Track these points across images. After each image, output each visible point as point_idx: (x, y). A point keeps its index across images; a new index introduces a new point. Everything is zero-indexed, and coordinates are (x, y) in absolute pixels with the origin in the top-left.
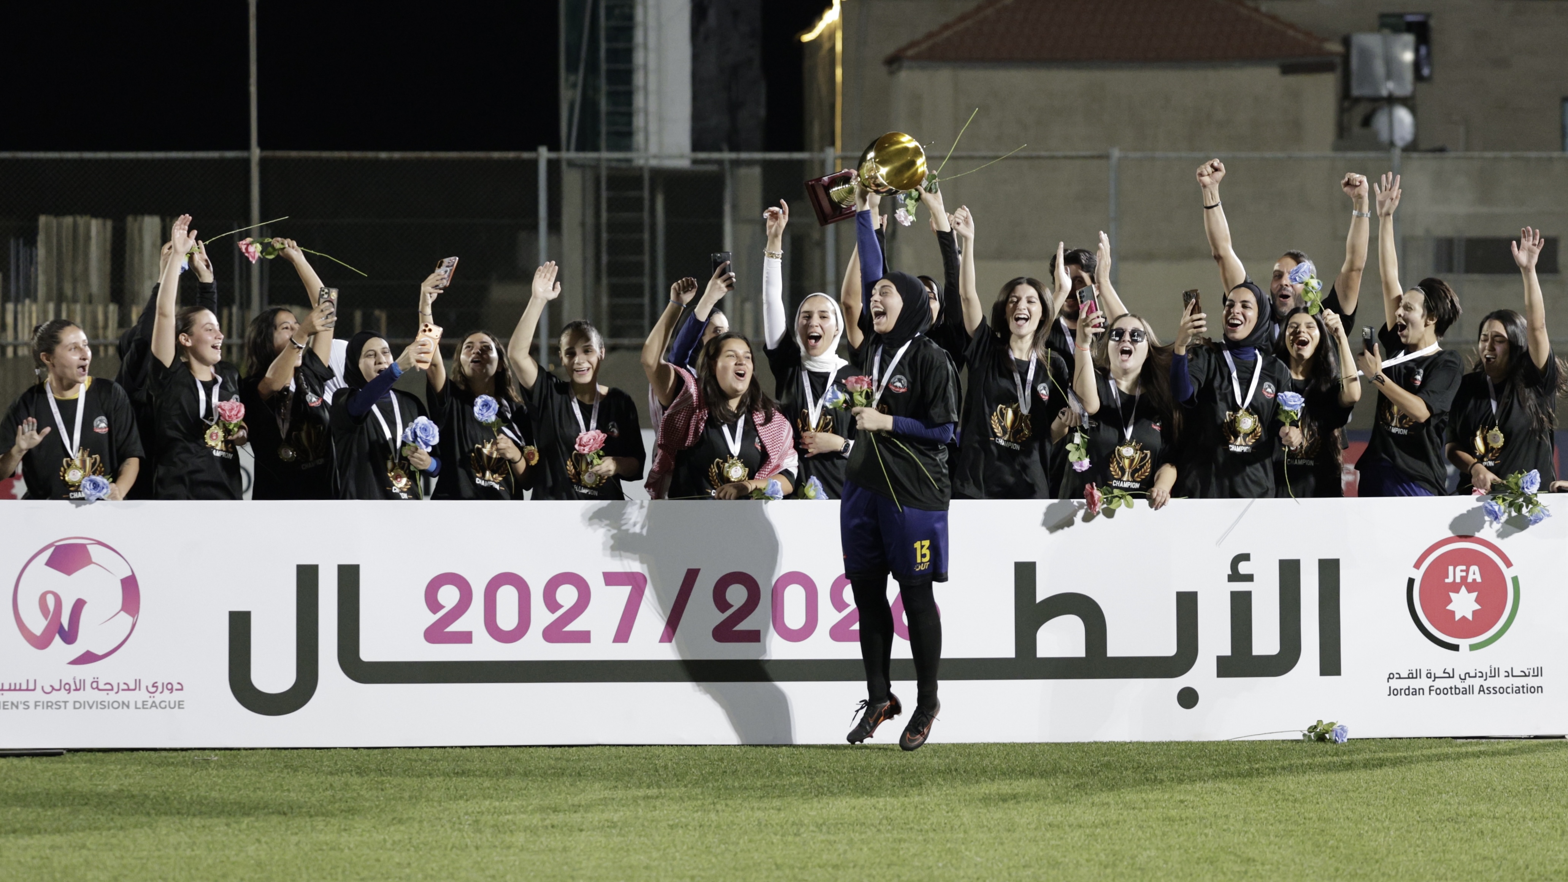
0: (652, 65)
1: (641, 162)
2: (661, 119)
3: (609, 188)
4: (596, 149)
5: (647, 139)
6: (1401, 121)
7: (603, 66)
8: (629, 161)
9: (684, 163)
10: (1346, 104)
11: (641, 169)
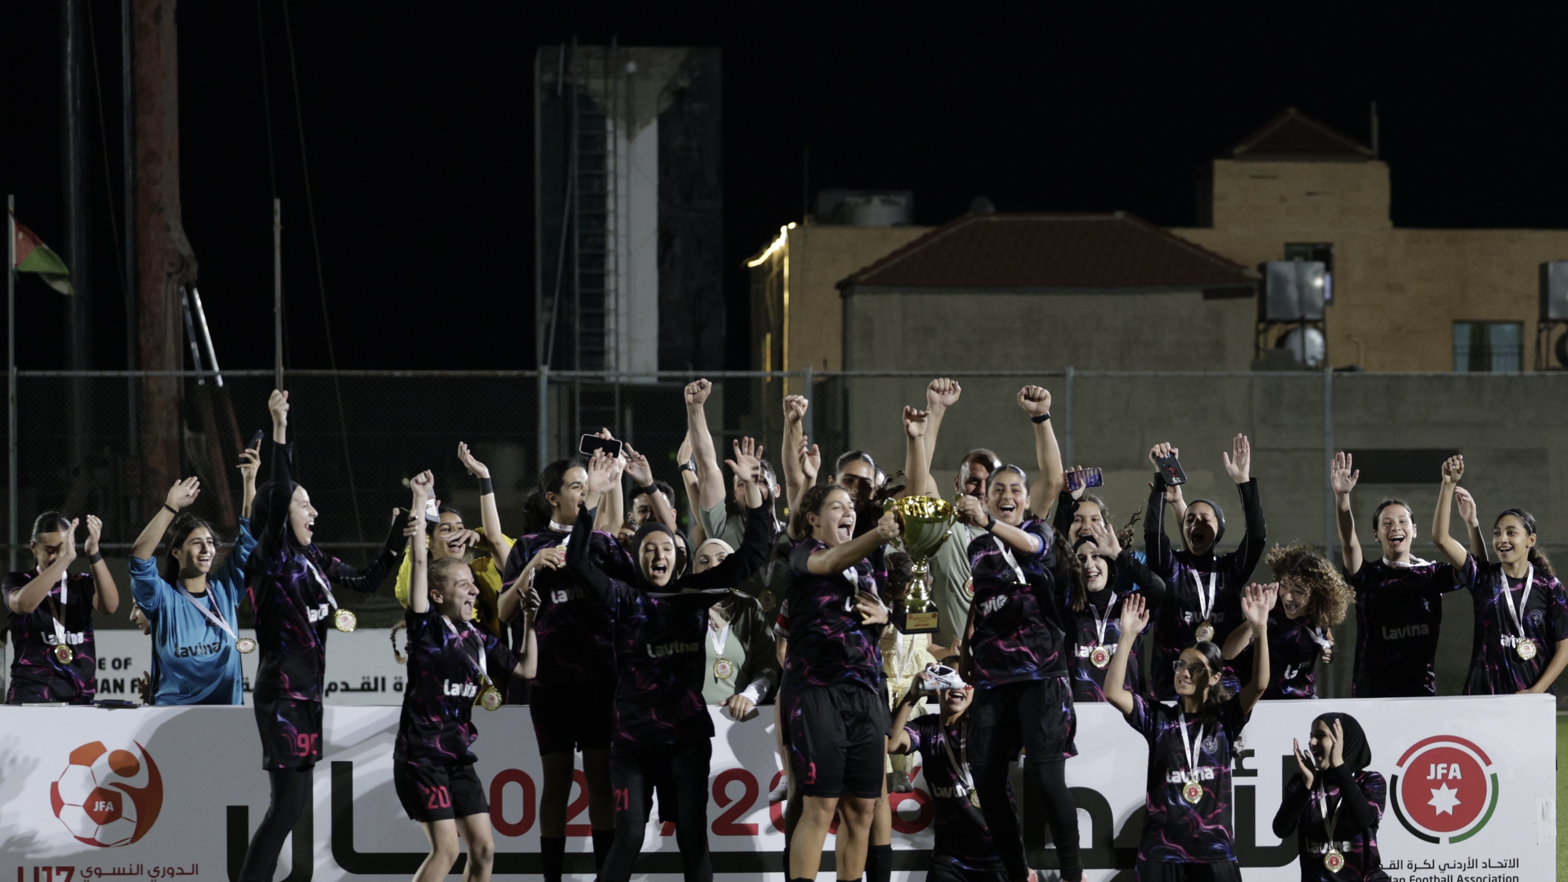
0: (622, 289)
1: (613, 379)
2: (630, 339)
3: (582, 404)
4: (571, 368)
5: (617, 358)
6: (1312, 342)
7: (577, 291)
8: (602, 378)
9: (652, 380)
10: (1262, 326)
11: (612, 385)
